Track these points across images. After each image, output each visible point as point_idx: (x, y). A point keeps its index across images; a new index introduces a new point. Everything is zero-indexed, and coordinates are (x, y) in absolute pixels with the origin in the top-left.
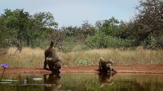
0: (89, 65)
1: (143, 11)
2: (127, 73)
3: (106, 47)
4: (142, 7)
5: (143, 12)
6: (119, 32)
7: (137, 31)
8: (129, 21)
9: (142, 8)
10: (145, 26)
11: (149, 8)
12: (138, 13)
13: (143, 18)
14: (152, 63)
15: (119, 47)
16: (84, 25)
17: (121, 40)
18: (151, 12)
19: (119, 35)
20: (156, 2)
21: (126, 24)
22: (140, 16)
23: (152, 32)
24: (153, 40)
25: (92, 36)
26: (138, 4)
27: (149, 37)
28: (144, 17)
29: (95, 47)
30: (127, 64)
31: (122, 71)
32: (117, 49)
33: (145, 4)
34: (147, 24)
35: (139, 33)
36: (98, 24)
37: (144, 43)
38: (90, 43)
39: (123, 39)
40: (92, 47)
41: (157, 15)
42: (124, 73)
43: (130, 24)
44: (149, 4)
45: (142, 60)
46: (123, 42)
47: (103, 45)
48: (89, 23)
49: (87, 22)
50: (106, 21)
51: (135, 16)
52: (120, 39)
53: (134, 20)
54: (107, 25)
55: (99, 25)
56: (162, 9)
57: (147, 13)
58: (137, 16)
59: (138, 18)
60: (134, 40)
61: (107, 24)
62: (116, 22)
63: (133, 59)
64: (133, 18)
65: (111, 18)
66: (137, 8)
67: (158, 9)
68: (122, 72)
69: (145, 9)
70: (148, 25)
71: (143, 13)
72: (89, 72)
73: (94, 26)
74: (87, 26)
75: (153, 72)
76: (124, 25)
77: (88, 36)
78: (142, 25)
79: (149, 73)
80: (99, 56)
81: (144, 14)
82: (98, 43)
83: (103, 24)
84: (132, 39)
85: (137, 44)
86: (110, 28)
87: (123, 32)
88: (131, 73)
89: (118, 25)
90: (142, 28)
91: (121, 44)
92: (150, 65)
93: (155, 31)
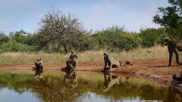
0: (4, 64)
3: (17, 51)
4: (43, 23)
5: (44, 27)
6: (26, 40)
7: (39, 40)
9: (43, 24)
10: (45, 37)
11: (47, 24)
12: (40, 27)
13: (43, 31)
14: (49, 62)
15: (26, 51)
16: (1, 34)
18: (49, 27)
19: (27, 43)
20: (53, 20)
21: (32, 35)
22: (42, 30)
23: (50, 41)
24: (51, 46)
25: (6, 43)
26: (40, 21)
27: (47, 45)
31: (28, 68)
32: (25, 53)
33: (45, 21)
34: (46, 35)
36: (11, 34)
37: (44, 49)
38: (5, 48)
39: (29, 46)
40: (7, 51)
41: (53, 30)
43: (35, 35)
44: (48, 21)
46: (30, 47)
47: (15, 50)
48: (4, 33)
50: (17, 32)
51: (38, 30)
52: (27, 46)
53: (37, 32)
55: (12, 35)
56: (56, 25)
57: (47, 28)
59: (40, 31)
60: (37, 47)
61: (17, 35)
62: (25, 33)
66: (39, 24)
67: (54, 25)
68: (28, 69)
69: (45, 25)
72: (3, 69)
73: (8, 36)
74: (3, 35)
75: (50, 69)
76: (30, 35)
77: (4, 43)
78: (43, 36)
79: (47, 69)
80: (11, 57)
81: (44, 28)
82: (11, 48)
83: (15, 34)
84: (36, 45)
85: (39, 49)
86: (20, 38)
87: (29, 41)
89: (26, 35)
90: (43, 38)
91: (28, 49)
92: (48, 64)
93: (52, 40)
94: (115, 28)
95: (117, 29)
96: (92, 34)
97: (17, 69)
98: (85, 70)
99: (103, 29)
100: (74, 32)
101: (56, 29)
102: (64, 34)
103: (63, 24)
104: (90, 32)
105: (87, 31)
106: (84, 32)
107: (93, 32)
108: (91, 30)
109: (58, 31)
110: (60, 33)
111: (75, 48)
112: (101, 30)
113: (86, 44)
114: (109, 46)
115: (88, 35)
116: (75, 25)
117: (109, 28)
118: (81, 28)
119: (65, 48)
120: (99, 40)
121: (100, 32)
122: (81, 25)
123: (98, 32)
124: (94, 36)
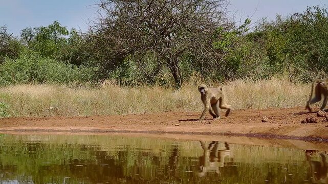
0: (8, 116)
1: (114, 11)
2: (83, 131)
3: (41, 81)
4: (113, 4)
5: (114, 14)
6: (68, 51)
7: (103, 50)
8: (88, 32)
9: (113, 7)
10: (120, 42)
11: (125, 6)
12: (104, 15)
13: (114, 24)
14: (130, 112)
17: (72, 68)
18: (129, 14)
19: (68, 58)
21: (83, 37)
22: (109, 22)
23: (132, 52)
24: (133, 68)
25: (13, 59)
27: (125, 63)
28: (117, 24)
29: (19, 81)
30: (82, 116)
31: (73, 128)
32: (64, 86)
34: (122, 37)
35: (106, 54)
36: (27, 34)
37: (116, 75)
38: (9, 72)
39: (75, 66)
40: (13, 80)
41: (142, 21)
42: (77, 131)
43: (89, 38)
45: (113, 107)
46: (77, 71)
47: (36, 77)
48: (8, 33)
49: (3, 31)
50: (42, 29)
51: (98, 22)
52: (71, 66)
53: (96, 28)
54: (44, 38)
55: (29, 37)
56: (150, 10)
57: (123, 17)
58: (103, 22)
59: (105, 26)
60: (97, 69)
61: (44, 35)
62: (63, 31)
63: (94, 104)
64: (96, 25)
65: (52, 23)
66: (103, 6)
67: (143, 10)
68: (72, 131)
69: (118, 9)
70: (125, 39)
71: (114, 16)
72: (6, 131)
73: (19, 39)
74: (4, 38)
75: (132, 130)
76: (79, 38)
77: (7, 60)
78: (113, 38)
79: (126, 132)
80: (28, 98)
81: (117, 17)
82: (27, 73)
83: (36, 34)
84: (93, 65)
85: (102, 76)
86: (51, 45)
87: (76, 52)
88: (92, 131)
89: (67, 37)
90: (112, 44)
91: (72, 75)
92: (128, 117)
93: (137, 50)
94: (314, 14)
95: (319, 16)
96: (249, 32)
97: (43, 131)
98: (228, 134)
99: (279, 18)
100: (198, 27)
101: (150, 20)
102: (171, 35)
103: (167, 5)
104: (243, 26)
105: (234, 23)
106: (227, 26)
107: (251, 27)
108: (247, 22)
109: (154, 25)
110: (161, 30)
111: (201, 72)
112: (275, 20)
113: (233, 61)
114: (298, 65)
115: (238, 35)
116: (201, 7)
117: (296, 14)
118: (218, 16)
119: (174, 71)
120: (268, 51)
121: (272, 25)
122: (219, 9)
123: (266, 27)
124: (255, 38)
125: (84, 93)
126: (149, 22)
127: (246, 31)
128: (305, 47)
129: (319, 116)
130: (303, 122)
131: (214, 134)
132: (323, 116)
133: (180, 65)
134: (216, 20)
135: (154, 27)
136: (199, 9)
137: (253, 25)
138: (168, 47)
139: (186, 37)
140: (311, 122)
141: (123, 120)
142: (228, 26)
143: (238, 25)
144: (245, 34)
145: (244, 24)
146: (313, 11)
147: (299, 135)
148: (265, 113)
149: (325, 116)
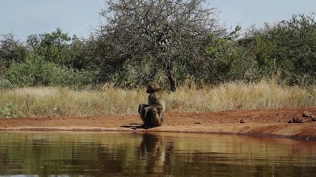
0: (15, 116)
1: (114, 19)
2: (85, 130)
3: (46, 84)
4: (112, 12)
6: (71, 56)
7: (103, 55)
8: (89, 37)
9: (112, 15)
10: (119, 47)
11: (124, 14)
12: (105, 22)
13: (113, 31)
14: (128, 113)
15: (70, 84)
16: (6, 42)
17: (75, 71)
18: (128, 21)
19: (71, 63)
20: (137, 4)
21: (84, 43)
22: (108, 29)
23: (129, 56)
24: (132, 71)
25: (20, 63)
26: (106, 7)
27: (124, 67)
28: (116, 31)
29: (25, 84)
30: (85, 115)
31: (75, 127)
32: (66, 88)
33: (118, 7)
34: (121, 43)
35: (106, 59)
36: (32, 40)
37: (115, 78)
38: (16, 76)
39: (77, 70)
40: (20, 83)
41: (139, 28)
42: (79, 130)
43: (91, 43)
44: (125, 7)
45: (113, 108)
46: (79, 74)
47: (40, 80)
48: (15, 39)
49: (10, 38)
50: (46, 35)
51: (99, 29)
52: (73, 70)
53: (97, 35)
54: (48, 44)
55: (35, 43)
56: (147, 17)
57: (122, 24)
58: (103, 29)
59: (105, 33)
60: (97, 72)
61: (48, 41)
62: (65, 38)
63: (95, 105)
64: (96, 31)
65: (55, 31)
66: (103, 14)
67: (140, 17)
68: (74, 130)
69: (117, 17)
70: (123, 44)
71: (114, 23)
72: (13, 130)
73: (25, 45)
74: (11, 44)
76: (81, 44)
77: (14, 64)
78: (113, 44)
80: (33, 101)
81: (116, 24)
82: (32, 77)
83: (41, 40)
84: (95, 69)
85: (103, 79)
86: (54, 50)
87: (77, 57)
88: (93, 130)
89: (69, 43)
90: (112, 49)
91: (75, 78)
92: (126, 117)
93: (135, 55)
94: (299, 21)
95: (304, 23)
96: (239, 38)
97: (47, 130)
98: (220, 133)
99: (267, 25)
100: (191, 34)
101: (147, 27)
102: (167, 40)
103: (163, 13)
104: (233, 32)
105: (225, 30)
106: (218, 33)
107: (241, 33)
108: (238, 29)
109: (150, 32)
110: (157, 36)
111: (195, 75)
112: (263, 27)
113: (224, 65)
114: (285, 69)
115: (229, 41)
116: (194, 15)
117: (283, 22)
118: (210, 23)
119: (169, 74)
120: (257, 55)
121: (261, 32)
122: (211, 16)
123: (255, 34)
124: (245, 43)
125: (86, 95)
126: (146, 29)
127: (236, 37)
128: (291, 52)
129: (304, 116)
130: (290, 122)
131: (207, 133)
132: (308, 117)
133: (175, 69)
134: (209, 27)
135: (151, 34)
136: (192, 16)
137: (243, 32)
138: (164, 52)
139: (180, 43)
140: (297, 122)
141: (122, 120)
142: (220, 32)
143: (229, 31)
144: (236, 39)
145: (234, 30)
146: (299, 19)
147: (286, 134)
148: (255, 113)
149: (311, 117)
